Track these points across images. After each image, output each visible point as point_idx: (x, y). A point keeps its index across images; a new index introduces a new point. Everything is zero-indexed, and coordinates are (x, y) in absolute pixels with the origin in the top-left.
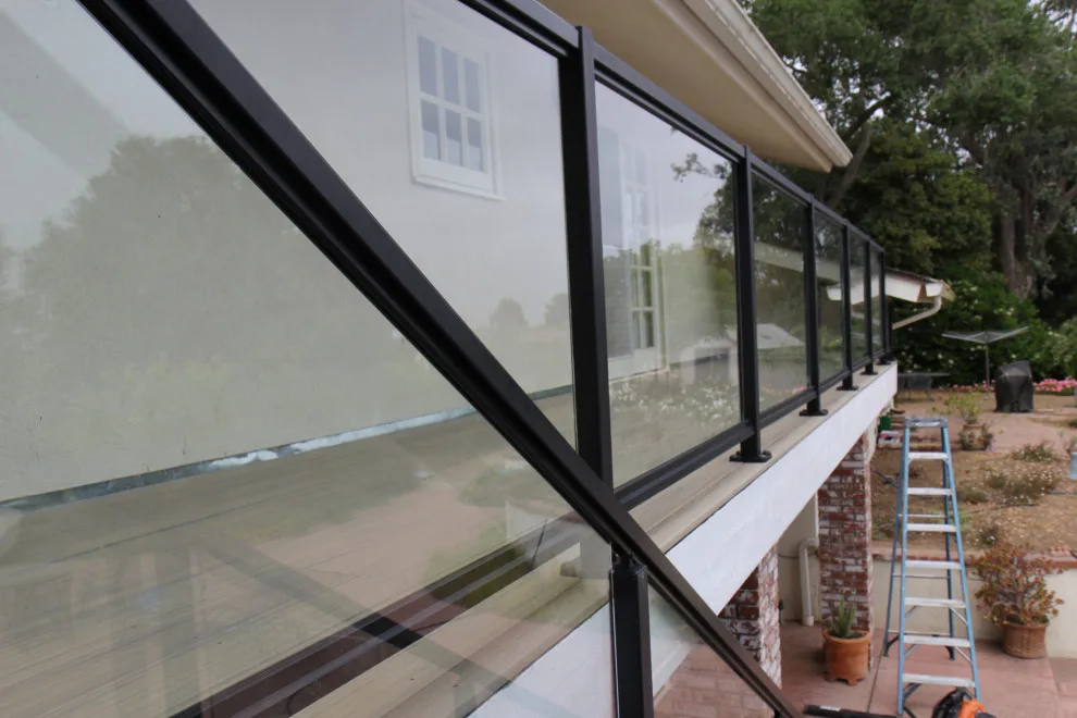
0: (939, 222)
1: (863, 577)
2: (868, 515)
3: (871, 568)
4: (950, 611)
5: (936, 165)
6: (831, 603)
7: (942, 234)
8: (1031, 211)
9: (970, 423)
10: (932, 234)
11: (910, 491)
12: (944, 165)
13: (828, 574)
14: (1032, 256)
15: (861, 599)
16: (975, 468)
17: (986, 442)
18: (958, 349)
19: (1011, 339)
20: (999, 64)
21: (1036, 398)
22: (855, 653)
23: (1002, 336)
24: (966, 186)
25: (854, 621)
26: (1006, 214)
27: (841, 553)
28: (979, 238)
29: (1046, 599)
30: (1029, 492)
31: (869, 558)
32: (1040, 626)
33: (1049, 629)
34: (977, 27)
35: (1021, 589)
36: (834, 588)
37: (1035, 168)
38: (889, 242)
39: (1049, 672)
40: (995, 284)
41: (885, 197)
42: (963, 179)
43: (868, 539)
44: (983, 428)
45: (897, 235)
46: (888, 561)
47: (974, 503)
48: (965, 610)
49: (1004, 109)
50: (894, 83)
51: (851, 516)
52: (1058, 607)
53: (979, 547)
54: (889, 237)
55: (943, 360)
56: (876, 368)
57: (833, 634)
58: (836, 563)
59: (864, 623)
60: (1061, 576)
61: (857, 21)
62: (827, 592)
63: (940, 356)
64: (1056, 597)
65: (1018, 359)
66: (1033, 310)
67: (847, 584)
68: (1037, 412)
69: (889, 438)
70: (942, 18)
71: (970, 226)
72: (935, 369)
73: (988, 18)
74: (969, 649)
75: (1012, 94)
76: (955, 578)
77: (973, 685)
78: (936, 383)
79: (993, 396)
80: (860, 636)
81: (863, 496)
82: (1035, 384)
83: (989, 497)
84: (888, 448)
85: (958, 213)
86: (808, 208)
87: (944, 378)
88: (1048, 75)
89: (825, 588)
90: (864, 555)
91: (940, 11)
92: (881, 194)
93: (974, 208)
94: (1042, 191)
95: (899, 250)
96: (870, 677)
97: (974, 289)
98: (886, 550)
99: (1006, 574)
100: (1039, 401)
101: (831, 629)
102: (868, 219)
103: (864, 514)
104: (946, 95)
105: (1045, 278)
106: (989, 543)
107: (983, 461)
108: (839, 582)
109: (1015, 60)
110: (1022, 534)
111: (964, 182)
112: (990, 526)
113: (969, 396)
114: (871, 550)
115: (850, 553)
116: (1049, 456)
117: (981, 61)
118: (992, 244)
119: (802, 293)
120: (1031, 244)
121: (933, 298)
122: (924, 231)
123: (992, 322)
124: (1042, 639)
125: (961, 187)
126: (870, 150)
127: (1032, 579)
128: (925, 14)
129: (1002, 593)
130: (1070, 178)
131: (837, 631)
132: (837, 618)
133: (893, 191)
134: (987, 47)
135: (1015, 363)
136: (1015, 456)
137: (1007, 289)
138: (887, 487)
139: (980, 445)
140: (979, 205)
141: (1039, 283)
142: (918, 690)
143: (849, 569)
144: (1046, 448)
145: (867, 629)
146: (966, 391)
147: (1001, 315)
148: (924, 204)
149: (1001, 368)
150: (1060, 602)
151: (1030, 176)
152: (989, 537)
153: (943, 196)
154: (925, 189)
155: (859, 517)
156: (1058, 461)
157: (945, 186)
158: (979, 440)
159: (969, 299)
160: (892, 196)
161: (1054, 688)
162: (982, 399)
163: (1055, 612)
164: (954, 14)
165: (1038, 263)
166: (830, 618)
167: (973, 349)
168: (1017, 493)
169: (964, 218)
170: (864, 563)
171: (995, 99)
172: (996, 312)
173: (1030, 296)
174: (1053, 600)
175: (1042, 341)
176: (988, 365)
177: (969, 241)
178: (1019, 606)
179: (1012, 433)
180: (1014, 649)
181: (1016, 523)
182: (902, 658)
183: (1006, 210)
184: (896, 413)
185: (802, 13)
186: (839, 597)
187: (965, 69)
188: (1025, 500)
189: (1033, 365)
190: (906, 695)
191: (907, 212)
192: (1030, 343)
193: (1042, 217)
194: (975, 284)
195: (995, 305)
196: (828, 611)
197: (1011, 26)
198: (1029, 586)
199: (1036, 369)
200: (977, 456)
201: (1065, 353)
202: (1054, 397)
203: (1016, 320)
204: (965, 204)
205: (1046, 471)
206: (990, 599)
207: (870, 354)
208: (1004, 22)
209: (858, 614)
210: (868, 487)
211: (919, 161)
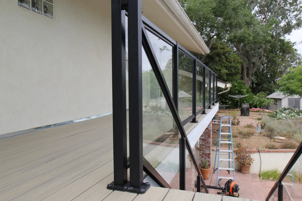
0: (229, 66)
1: (209, 154)
2: (211, 139)
3: (211, 152)
4: (229, 161)
5: (228, 52)
6: (202, 160)
7: (229, 70)
8: (251, 64)
9: (235, 118)
10: (226, 69)
11: (222, 133)
12: (230, 52)
13: (201, 153)
14: (251, 76)
15: (209, 159)
16: (235, 129)
17: (238, 123)
18: (232, 99)
19: (245, 97)
20: (245, 28)
21: (250, 112)
22: (207, 172)
23: (242, 96)
24: (235, 57)
25: (207, 165)
26: (245, 65)
27: (204, 148)
28: (238, 71)
29: (250, 159)
30: (248, 135)
31: (211, 150)
32: (249, 166)
33: (251, 166)
34: (240, 18)
35: (245, 157)
36: (203, 157)
37: (252, 54)
38: (215, 71)
39: (251, 177)
40: (241, 83)
41: (215, 59)
42: (234, 55)
43: (211, 145)
44: (238, 120)
45: (218, 69)
46: (215, 151)
47: (235, 138)
48: (233, 161)
49: (246, 40)
50: (220, 31)
51: (207, 139)
52: (253, 161)
53: (236, 148)
54: (216, 69)
55: (228, 102)
56: (215, 104)
57: (202, 168)
58: (203, 151)
59: (209, 165)
60: (254, 154)
61: (210, 14)
62: (201, 158)
63: (227, 101)
64: (253, 159)
65: (246, 102)
66: (250, 90)
67: (206, 156)
68: (250, 116)
69: (215, 122)
70: (232, 15)
71: (236, 68)
72: (226, 105)
73: (242, 16)
74: (233, 170)
75: (248, 36)
76: (231, 154)
77: (234, 179)
78: (226, 108)
79: (240, 112)
80: (208, 168)
81: (210, 135)
82: (250, 109)
83: (239, 136)
84: (215, 124)
85: (233, 64)
86: (195, 61)
87: (228, 107)
88: (256, 32)
89: (200, 157)
90: (210, 149)
91: (231, 13)
92: (214, 58)
93: (237, 63)
94: (254, 60)
95: (218, 73)
96: (210, 178)
97: (236, 84)
98: (215, 148)
99: (242, 154)
100: (251, 113)
101: (201, 167)
102: (210, 64)
103: (210, 139)
104: (232, 35)
105: (254, 82)
106: (238, 147)
107: (237, 128)
108: (204, 155)
109: (248, 27)
110: (246, 145)
111: (235, 56)
112: (239, 143)
113: (235, 111)
114: (211, 148)
115: (207, 148)
116: (253, 127)
117: (240, 27)
118: (241, 73)
119: (192, 83)
120: (251, 73)
121: (228, 87)
122: (225, 69)
123: (240, 93)
124: (249, 169)
125: (234, 58)
126: (212, 47)
127: (248, 155)
128: (227, 14)
129: (241, 158)
130: (260, 57)
131: (203, 167)
132: (203, 164)
133: (217, 57)
134: (242, 23)
135: (246, 103)
136: (245, 127)
137: (244, 85)
138: (214, 133)
139: (237, 124)
140: (238, 62)
141: (253, 83)
142: (221, 180)
143: (206, 152)
144: (252, 125)
145: (210, 167)
146: (234, 110)
147: (243, 91)
148: (225, 61)
149: (242, 105)
150: (254, 160)
151: (251, 56)
152: (239, 145)
153: (229, 60)
154: (225, 57)
155: (209, 140)
156: (255, 128)
157: (230, 57)
158: (237, 123)
159: (235, 87)
160: (217, 59)
161: (251, 180)
162: (237, 112)
163: (252, 162)
164: (234, 15)
165: (252, 78)
166: (201, 164)
167: (235, 100)
168: (245, 135)
169: (234, 66)
170: (210, 151)
171: (243, 37)
172: (241, 90)
173: (250, 86)
174: (252, 160)
175: (252, 98)
176: (239, 104)
177: (236, 71)
178: (245, 161)
179: (244, 121)
180: (243, 171)
181: (245, 142)
182: (218, 173)
183: (245, 64)
184: (217, 115)
185: (197, 11)
186: (204, 159)
187: (237, 28)
188: (247, 137)
189: (250, 104)
190: (219, 182)
191: (221, 63)
192: (249, 99)
193: (253, 66)
194: (237, 83)
195: (241, 88)
196: (201, 162)
197: (248, 19)
198: (247, 157)
199: (250, 105)
200: (236, 126)
201: (257, 102)
202: (254, 112)
203: (246, 92)
204: (235, 62)
205: (252, 130)
206: (238, 160)
207: (214, 100)
208: (246, 18)
209: (208, 163)
210: (211, 133)
211: (224, 50)
